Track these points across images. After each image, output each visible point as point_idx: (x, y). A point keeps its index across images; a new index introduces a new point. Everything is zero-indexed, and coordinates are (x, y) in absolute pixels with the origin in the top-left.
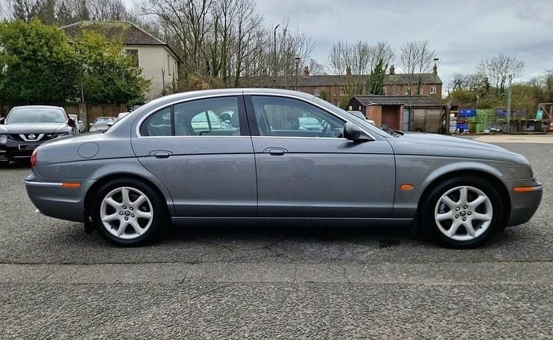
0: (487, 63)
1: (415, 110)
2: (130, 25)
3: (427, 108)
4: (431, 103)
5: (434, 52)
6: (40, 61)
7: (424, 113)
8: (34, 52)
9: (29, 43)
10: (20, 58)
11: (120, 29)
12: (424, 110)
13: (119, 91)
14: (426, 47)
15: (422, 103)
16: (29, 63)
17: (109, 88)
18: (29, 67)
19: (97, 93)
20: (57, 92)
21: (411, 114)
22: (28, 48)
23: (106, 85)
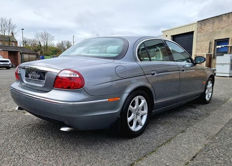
0: (39, 34)
1: (24, 55)
3: (29, 54)
4: (30, 51)
5: (15, 25)
7: (28, 56)
12: (28, 55)
14: (11, 22)
15: (26, 51)
21: (22, 57)
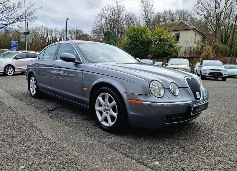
2: (180, 22)
6: (138, 41)
8: (136, 37)
9: (135, 34)
10: (132, 41)
11: (175, 24)
13: (165, 51)
16: (134, 42)
17: (161, 51)
18: (134, 44)
19: (156, 53)
20: (142, 53)
22: (134, 37)
23: (160, 49)
